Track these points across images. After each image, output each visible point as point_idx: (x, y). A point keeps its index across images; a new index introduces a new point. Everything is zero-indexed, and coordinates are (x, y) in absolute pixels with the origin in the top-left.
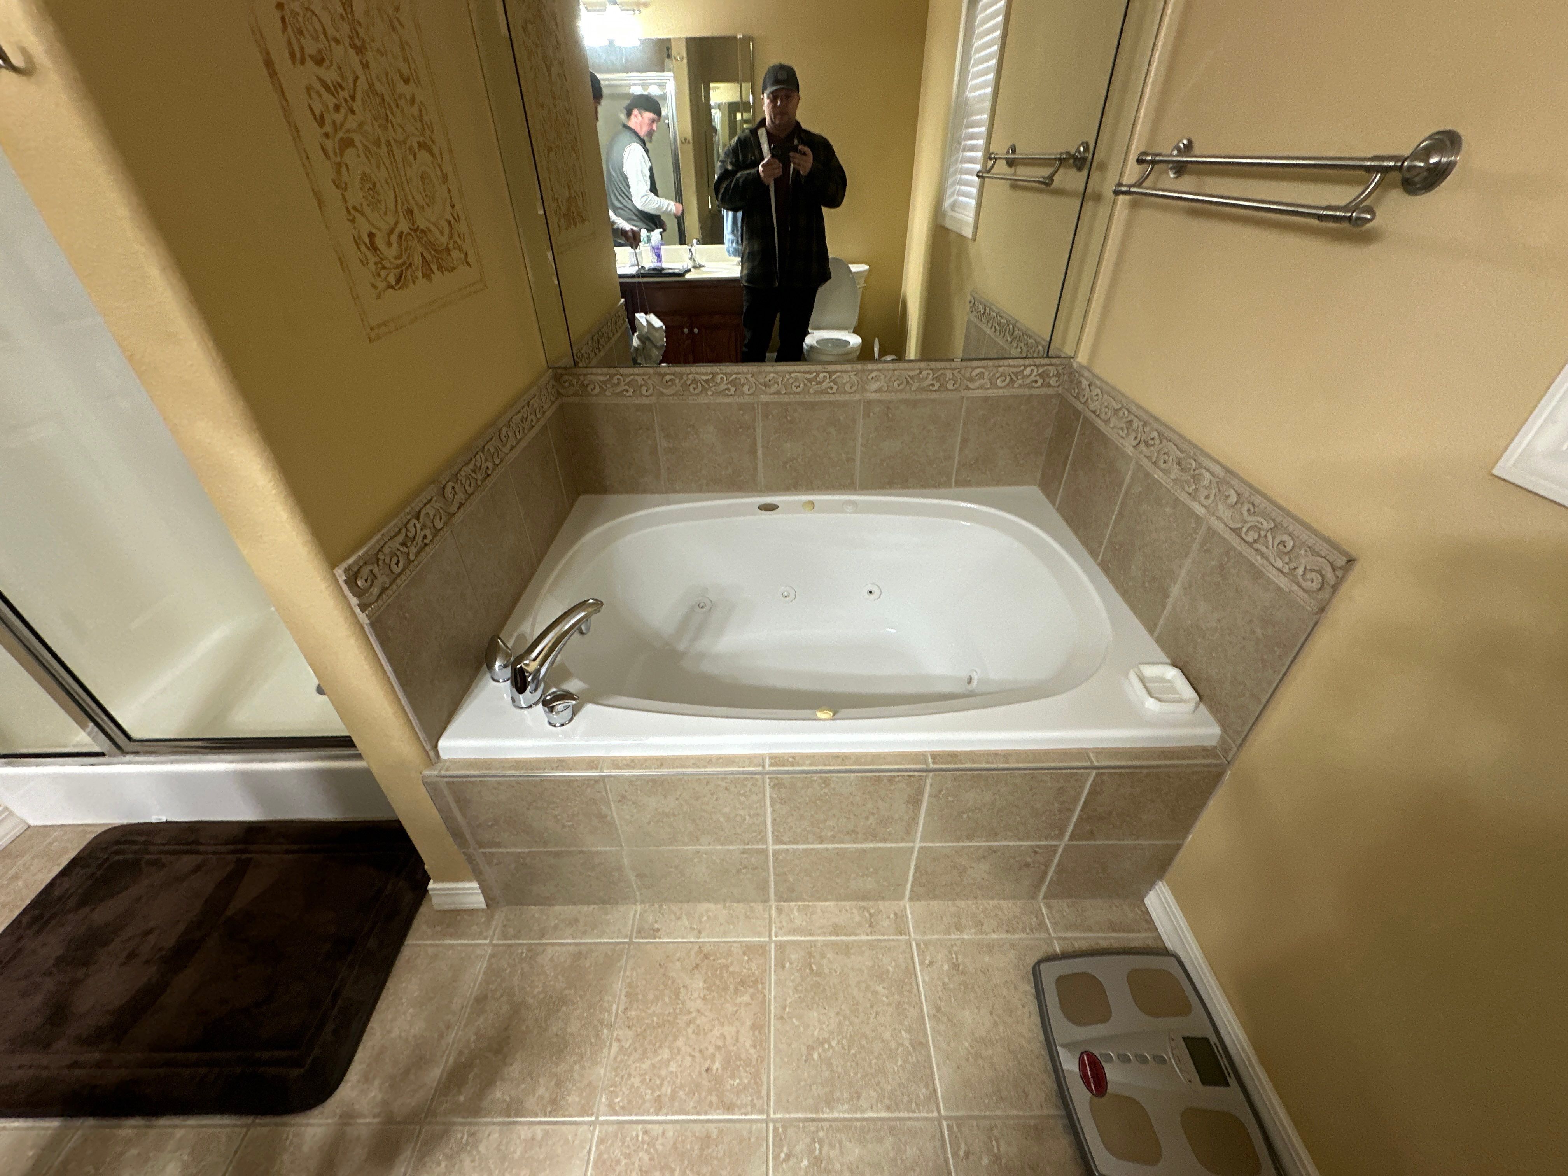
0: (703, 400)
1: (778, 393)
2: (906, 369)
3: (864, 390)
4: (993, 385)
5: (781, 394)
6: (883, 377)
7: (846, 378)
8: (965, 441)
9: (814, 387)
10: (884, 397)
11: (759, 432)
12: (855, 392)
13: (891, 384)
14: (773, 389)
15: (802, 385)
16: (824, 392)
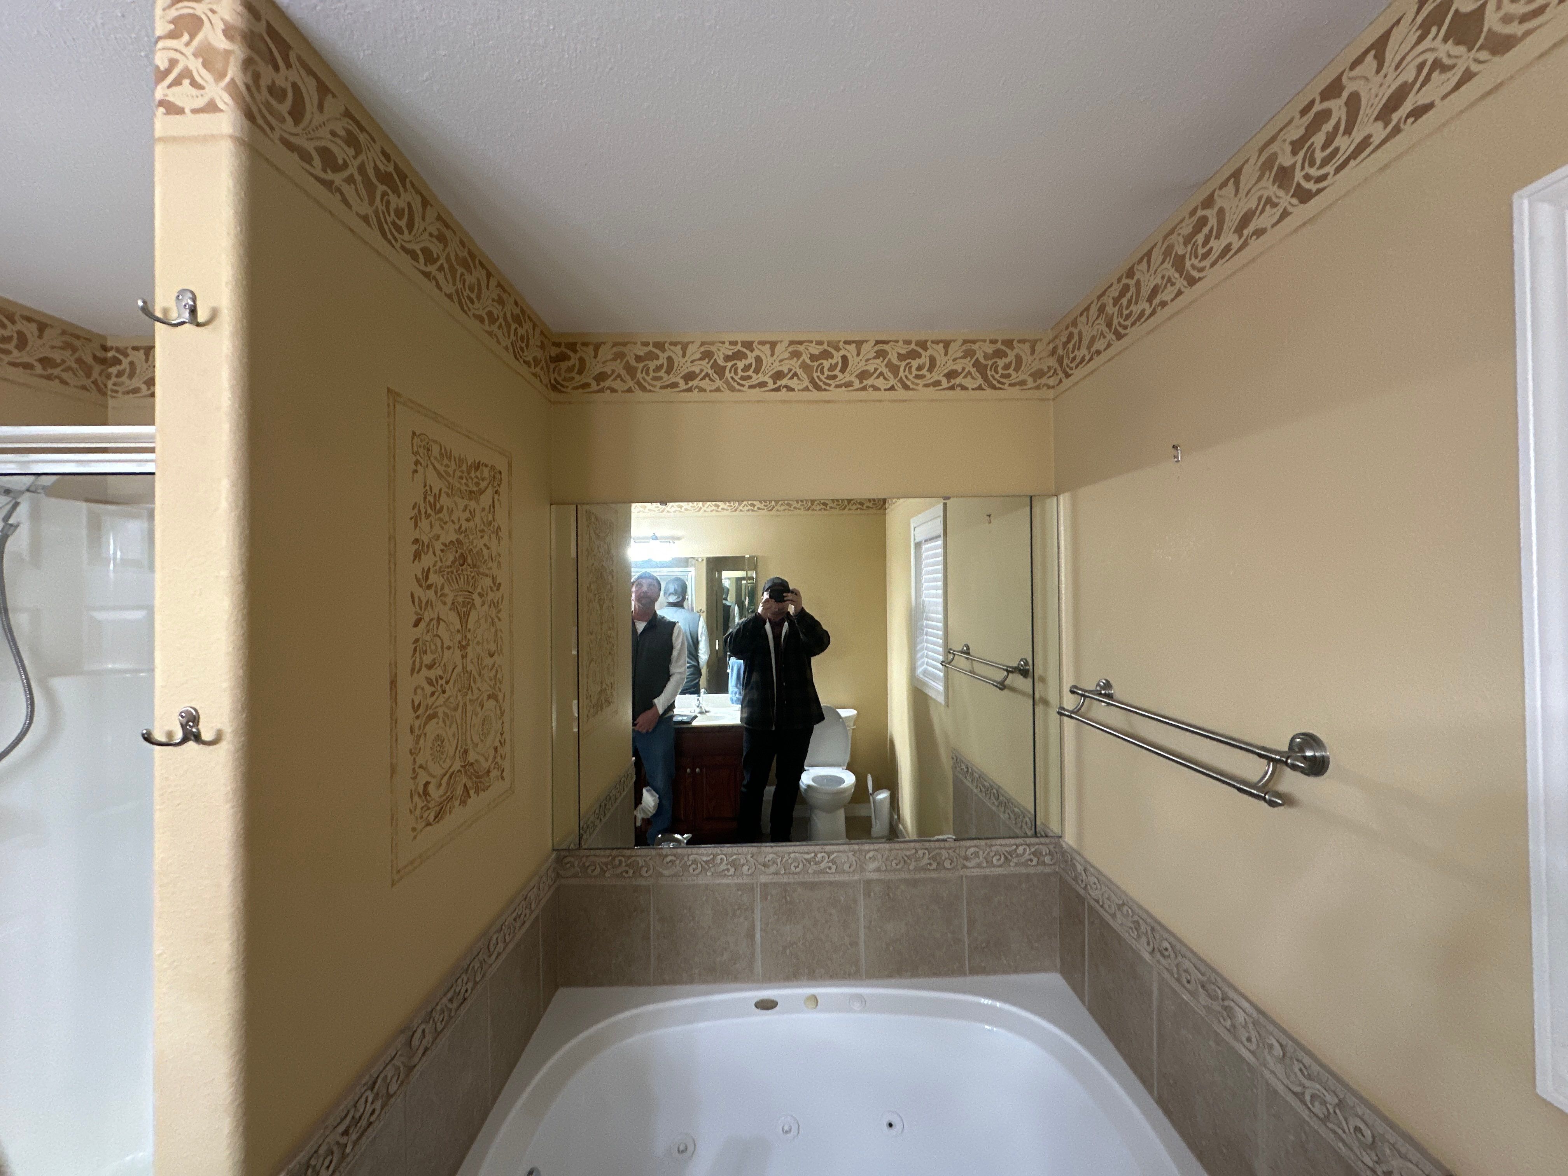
0: (701, 881)
1: (777, 873)
2: (901, 849)
3: (862, 870)
4: (990, 864)
5: (780, 874)
6: (880, 856)
7: (844, 858)
8: (972, 922)
9: (813, 868)
10: (882, 876)
11: (757, 915)
12: (854, 871)
13: (889, 863)
14: (772, 869)
15: (801, 866)
16: (822, 872)
